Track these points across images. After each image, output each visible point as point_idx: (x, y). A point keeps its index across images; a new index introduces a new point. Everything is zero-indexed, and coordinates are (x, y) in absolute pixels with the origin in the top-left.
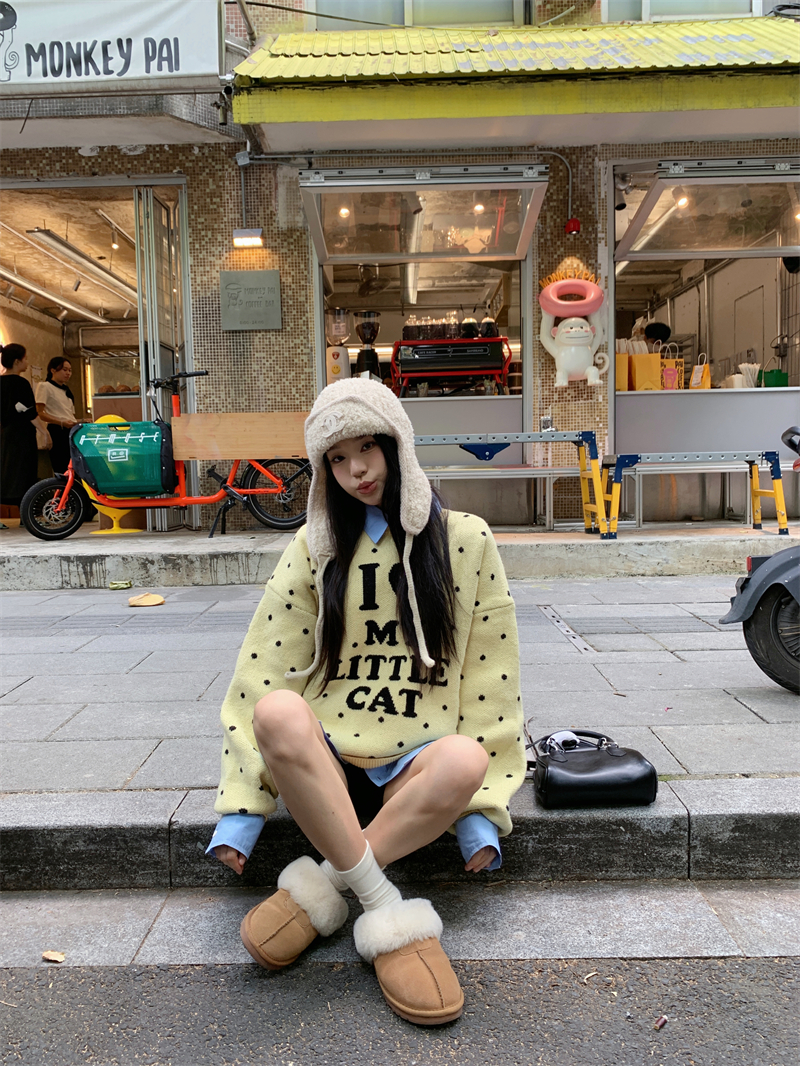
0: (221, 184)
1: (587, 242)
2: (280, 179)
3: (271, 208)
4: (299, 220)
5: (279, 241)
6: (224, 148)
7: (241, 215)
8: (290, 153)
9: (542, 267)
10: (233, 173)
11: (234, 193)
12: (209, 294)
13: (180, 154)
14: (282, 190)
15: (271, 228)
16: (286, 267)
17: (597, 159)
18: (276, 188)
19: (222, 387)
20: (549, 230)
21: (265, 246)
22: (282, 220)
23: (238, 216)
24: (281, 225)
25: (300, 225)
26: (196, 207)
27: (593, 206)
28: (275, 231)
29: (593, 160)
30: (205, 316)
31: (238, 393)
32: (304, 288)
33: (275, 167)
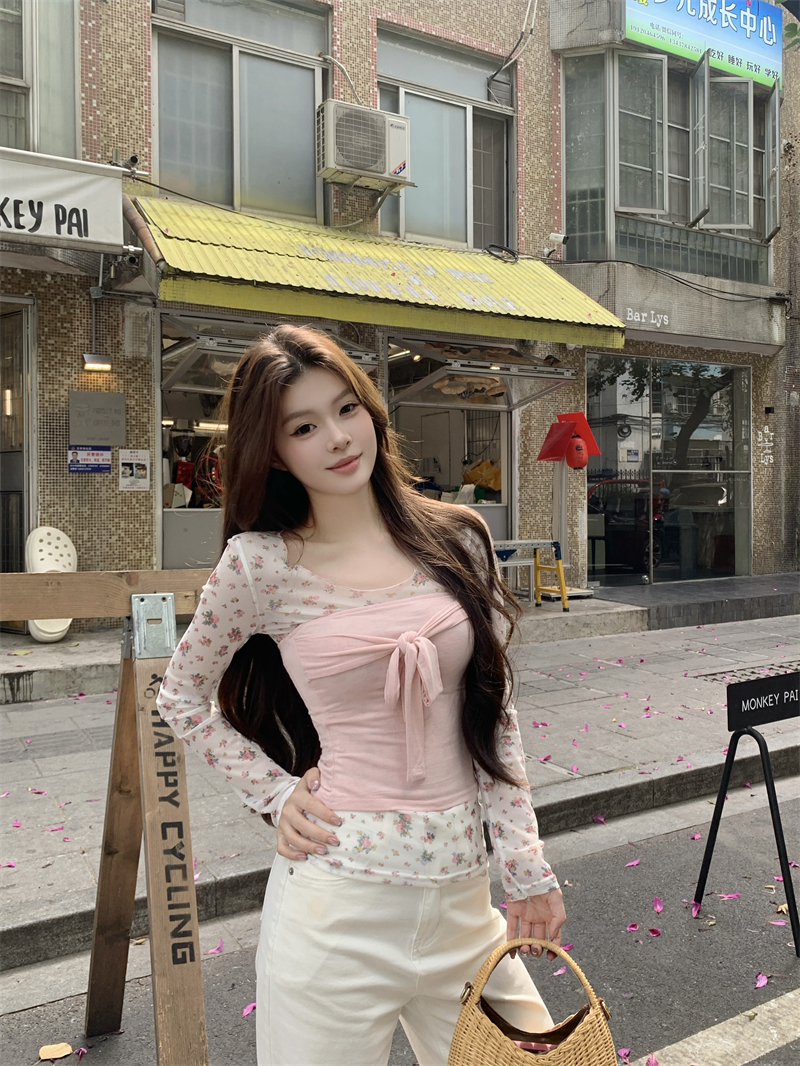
0: (72, 311)
2: (127, 313)
3: (118, 338)
4: (144, 351)
5: (124, 367)
6: (76, 280)
7: (91, 342)
8: (137, 293)
10: (84, 303)
11: (84, 321)
12: (56, 411)
13: (33, 279)
14: (128, 324)
15: (118, 356)
16: (130, 391)
18: (123, 321)
19: (67, 497)
21: (113, 371)
22: (128, 349)
23: (87, 342)
24: (127, 354)
25: (144, 355)
26: (46, 329)
28: (121, 359)
30: (52, 431)
31: (82, 504)
32: (146, 410)
33: (123, 303)
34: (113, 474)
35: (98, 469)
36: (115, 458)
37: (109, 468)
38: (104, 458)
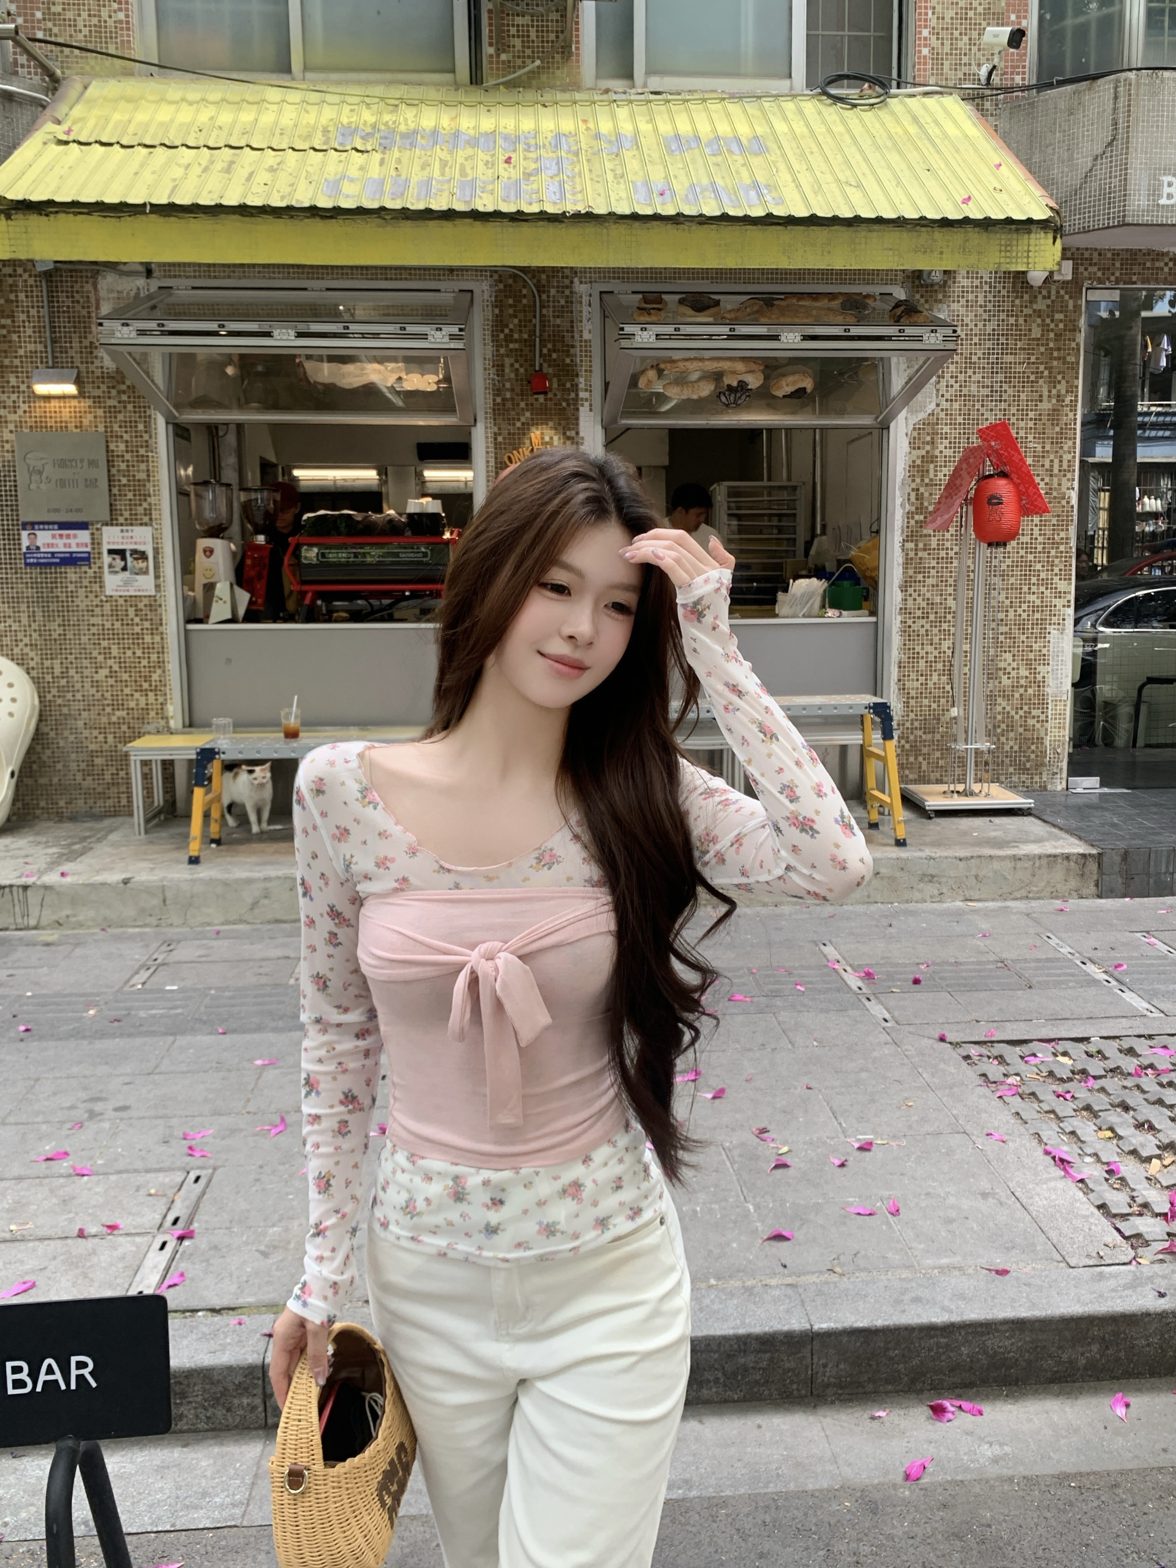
0: (12, 297)
1: (564, 404)
2: (103, 293)
3: (90, 338)
5: (104, 387)
7: (46, 347)
9: (500, 439)
10: (32, 282)
11: (33, 312)
12: (0, 466)
15: (92, 368)
16: (116, 427)
17: (576, 280)
18: (98, 308)
19: (23, 607)
20: (508, 385)
21: (82, 394)
23: (40, 347)
24: (106, 364)
27: (572, 351)
28: (98, 373)
29: (572, 282)
31: (48, 616)
32: (144, 459)
33: (97, 274)
34: (95, 568)
35: (71, 560)
36: (96, 542)
37: (88, 559)
38: (79, 541)
